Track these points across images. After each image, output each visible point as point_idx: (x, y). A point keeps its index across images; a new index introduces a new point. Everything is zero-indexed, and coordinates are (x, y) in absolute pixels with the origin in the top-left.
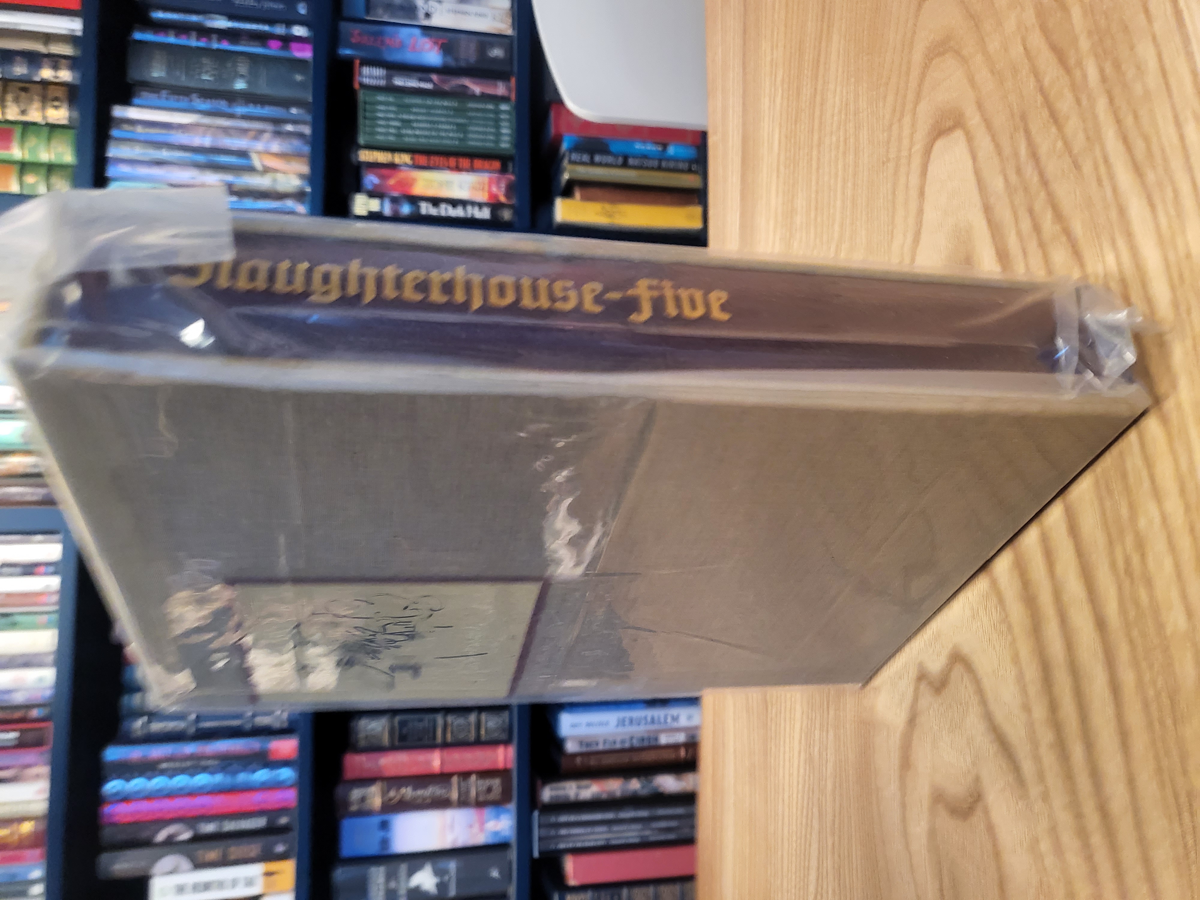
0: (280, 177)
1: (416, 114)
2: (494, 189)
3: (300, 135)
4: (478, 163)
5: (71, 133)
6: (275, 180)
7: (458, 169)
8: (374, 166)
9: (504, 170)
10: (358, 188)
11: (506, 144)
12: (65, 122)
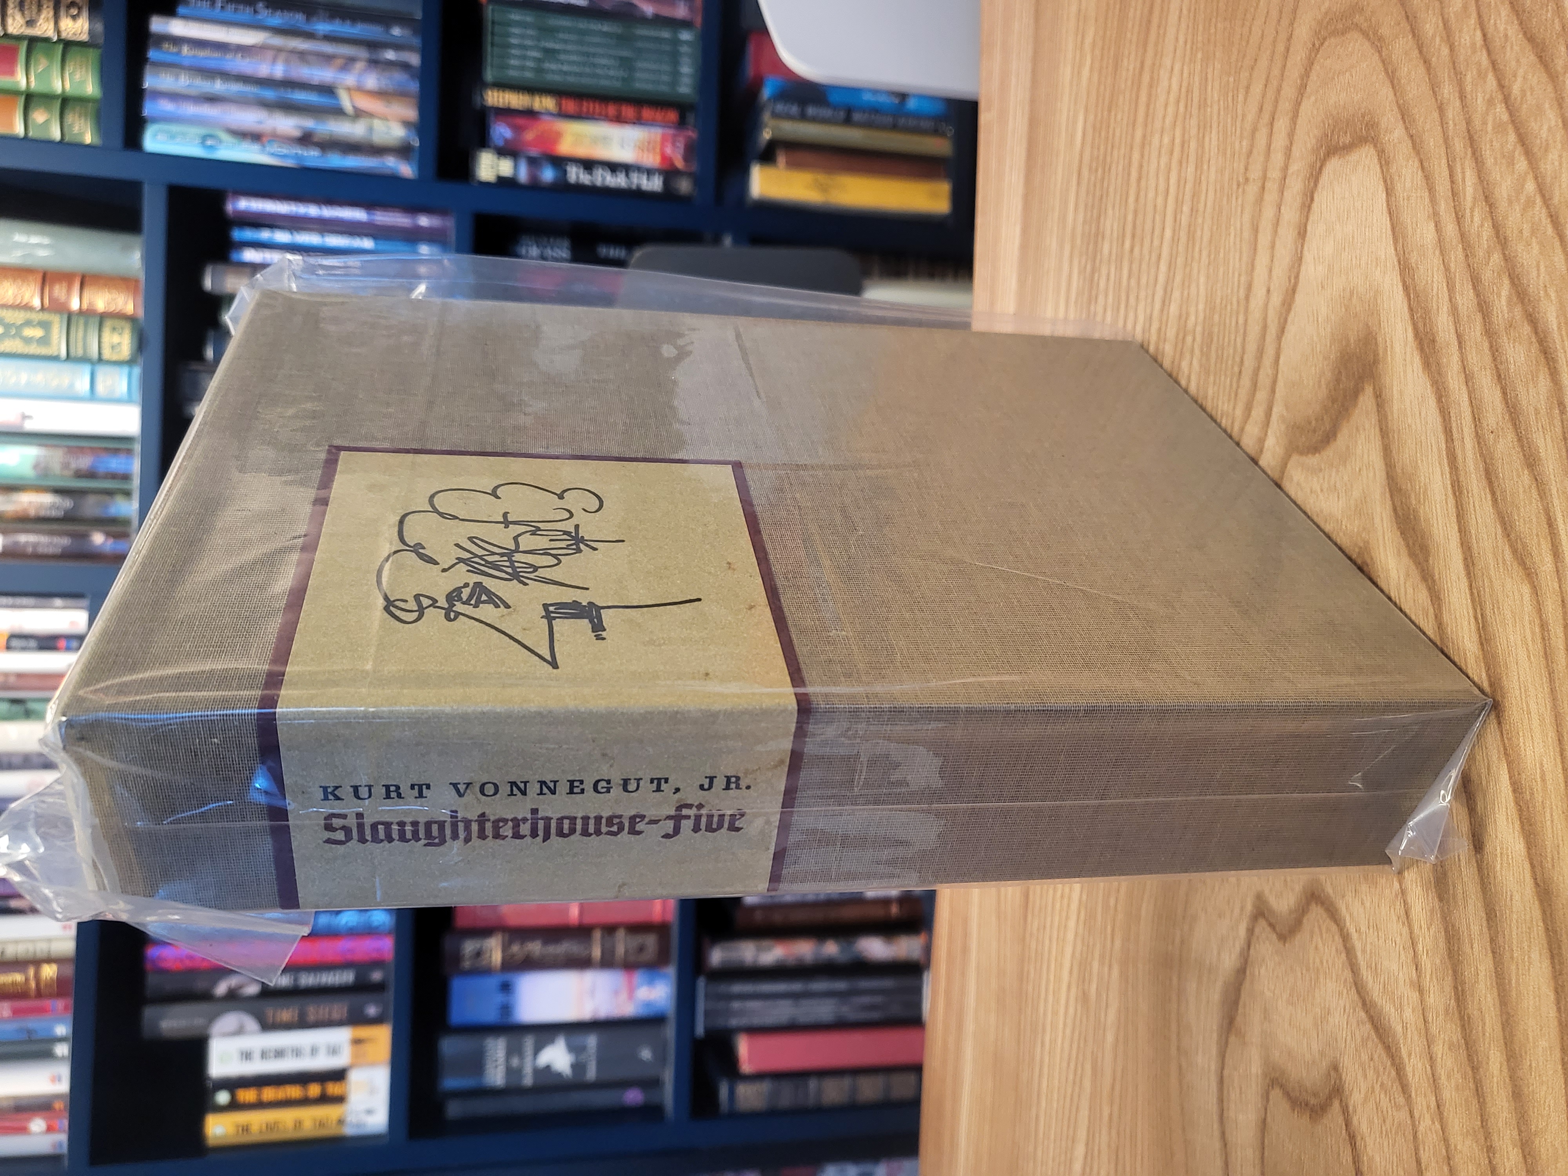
0: (377, 124)
1: (565, 42)
2: (669, 150)
3: (405, 66)
4: (647, 113)
5: (93, 55)
6: (371, 129)
7: (619, 119)
8: (506, 113)
9: (682, 123)
10: (484, 142)
11: (686, 87)
12: (85, 37)
